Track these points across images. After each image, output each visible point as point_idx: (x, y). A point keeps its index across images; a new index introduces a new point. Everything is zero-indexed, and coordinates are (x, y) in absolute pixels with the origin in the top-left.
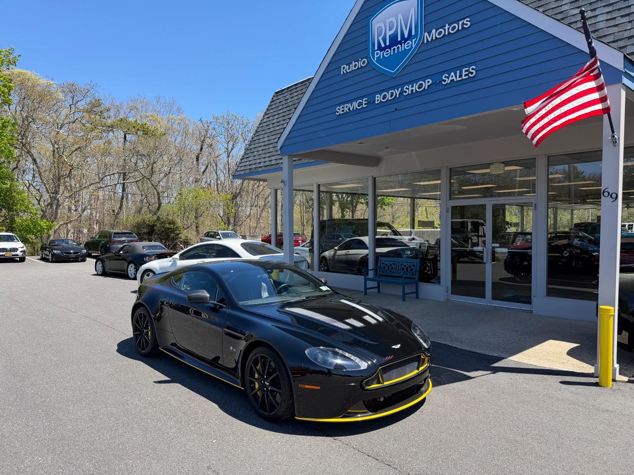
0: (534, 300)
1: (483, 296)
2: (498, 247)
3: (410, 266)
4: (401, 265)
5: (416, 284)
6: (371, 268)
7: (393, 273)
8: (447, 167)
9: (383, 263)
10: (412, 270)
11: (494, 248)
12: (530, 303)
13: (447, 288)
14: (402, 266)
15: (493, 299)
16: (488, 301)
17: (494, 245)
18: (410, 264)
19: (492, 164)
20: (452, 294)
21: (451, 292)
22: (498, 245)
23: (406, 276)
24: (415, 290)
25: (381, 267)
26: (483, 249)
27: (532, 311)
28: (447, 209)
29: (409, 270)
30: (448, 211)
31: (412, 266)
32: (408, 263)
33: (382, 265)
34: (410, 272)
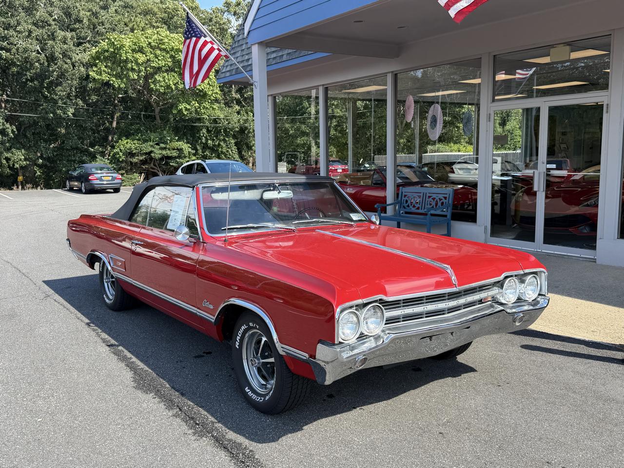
0: (599, 243)
1: (531, 237)
2: (554, 169)
3: (440, 200)
4: (429, 197)
5: (448, 224)
6: (390, 203)
7: (418, 208)
8: (490, 53)
9: (405, 196)
10: (442, 203)
11: (549, 170)
12: (594, 248)
13: (486, 228)
14: (430, 199)
15: (545, 242)
16: (538, 245)
17: (549, 166)
18: (441, 196)
19: (552, 46)
20: (491, 236)
21: (491, 233)
22: (554, 166)
23: (433, 212)
24: (446, 233)
25: (403, 201)
26: (534, 172)
27: (596, 259)
28: (488, 115)
29: (439, 204)
30: (489, 118)
31: (443, 198)
32: (437, 195)
33: (403, 198)
34: (440, 206)
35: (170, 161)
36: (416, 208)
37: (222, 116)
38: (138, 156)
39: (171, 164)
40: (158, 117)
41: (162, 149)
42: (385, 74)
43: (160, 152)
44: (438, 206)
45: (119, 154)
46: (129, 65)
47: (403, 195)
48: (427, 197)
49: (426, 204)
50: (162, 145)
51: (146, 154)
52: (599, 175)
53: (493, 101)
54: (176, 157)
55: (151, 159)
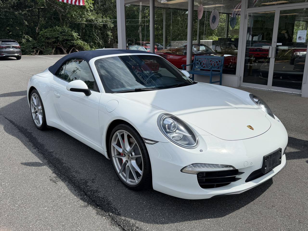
0: (303, 86)
1: (266, 83)
2: (280, 46)
3: (217, 62)
4: (211, 61)
5: (220, 75)
6: (188, 64)
7: (204, 67)
9: (197, 60)
10: (218, 64)
11: (277, 46)
12: (300, 88)
13: (241, 77)
15: (273, 85)
16: (269, 87)
17: (278, 44)
18: (217, 60)
20: (243, 82)
21: (243, 81)
22: (281, 44)
23: (213, 69)
24: (219, 80)
25: (196, 63)
26: (270, 47)
27: (301, 94)
28: (245, 15)
29: (216, 65)
30: (246, 17)
31: (218, 61)
32: (215, 60)
33: (196, 61)
34: (217, 66)
35: (68, 42)
36: (203, 67)
38: (51, 39)
41: (63, 35)
43: (62, 37)
44: (215, 66)
45: (41, 38)
47: (196, 60)
48: (209, 61)
49: (209, 64)
50: (63, 34)
51: (55, 38)
52: (306, 49)
53: (248, 8)
54: (71, 40)
55: (58, 41)
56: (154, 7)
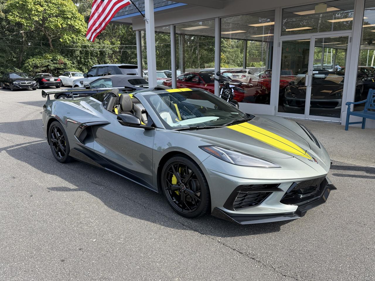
0: (342, 114)
1: (302, 112)
2: (317, 74)
8: (280, 7)
11: (314, 74)
12: (339, 117)
15: (310, 114)
17: (314, 72)
19: (317, 4)
20: (278, 111)
22: (317, 72)
26: (306, 75)
27: (341, 123)
28: (279, 44)
35: (60, 71)
37: (90, 45)
38: (40, 68)
39: (60, 72)
40: (51, 44)
41: (54, 63)
42: (214, 19)
43: (54, 65)
45: (28, 67)
46: (33, 12)
50: (55, 62)
51: (45, 66)
53: (281, 36)
54: (63, 69)
55: (48, 69)
56: (175, 34)
